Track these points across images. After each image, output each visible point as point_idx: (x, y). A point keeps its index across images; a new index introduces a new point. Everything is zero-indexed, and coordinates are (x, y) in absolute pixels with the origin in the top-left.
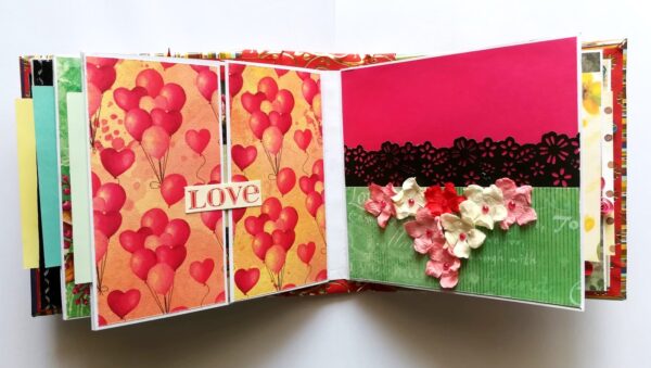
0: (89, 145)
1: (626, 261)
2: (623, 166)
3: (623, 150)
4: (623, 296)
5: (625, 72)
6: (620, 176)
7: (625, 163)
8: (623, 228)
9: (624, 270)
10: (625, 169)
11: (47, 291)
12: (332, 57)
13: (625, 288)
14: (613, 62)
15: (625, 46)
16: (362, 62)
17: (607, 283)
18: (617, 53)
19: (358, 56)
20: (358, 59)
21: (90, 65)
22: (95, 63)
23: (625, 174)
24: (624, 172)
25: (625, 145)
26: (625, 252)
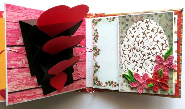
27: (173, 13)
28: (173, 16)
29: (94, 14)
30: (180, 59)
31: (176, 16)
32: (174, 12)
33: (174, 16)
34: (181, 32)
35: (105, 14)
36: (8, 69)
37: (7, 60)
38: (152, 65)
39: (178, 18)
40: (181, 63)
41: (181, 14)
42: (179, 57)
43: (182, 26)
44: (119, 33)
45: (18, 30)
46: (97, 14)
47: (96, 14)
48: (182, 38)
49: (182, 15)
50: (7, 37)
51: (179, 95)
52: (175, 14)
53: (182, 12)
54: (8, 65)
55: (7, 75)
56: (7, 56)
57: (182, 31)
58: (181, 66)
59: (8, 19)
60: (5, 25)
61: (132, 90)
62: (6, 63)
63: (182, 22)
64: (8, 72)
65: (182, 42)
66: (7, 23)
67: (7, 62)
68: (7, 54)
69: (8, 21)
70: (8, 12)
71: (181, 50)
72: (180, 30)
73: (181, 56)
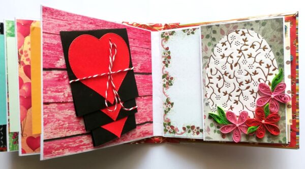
0: (18, 63)
1: (299, 128)
2: (297, 78)
3: (297, 70)
4: (298, 147)
5: (297, 29)
6: (295, 83)
8: (297, 111)
9: (298, 133)
11: (2, 138)
12: (148, 25)
13: (298, 143)
14: (291, 24)
16: (163, 27)
17: (288, 140)
18: (293, 19)
20: (161, 26)
21: (18, 24)
22: (21, 22)
24: (297, 81)
25: (297, 67)
26: (298, 124)
27: (282, 18)
28: (283, 23)
29: (163, 25)
30: (297, 88)
31: (288, 25)
32: (284, 17)
33: (285, 24)
34: (296, 48)
35: (180, 25)
36: (45, 103)
37: (44, 90)
38: (254, 99)
39: (291, 26)
40: (298, 95)
41: (295, 21)
42: (295, 86)
43: (297, 38)
44: (202, 51)
45: (58, 45)
46: (168, 24)
47: (166, 25)
48: (298, 57)
49: (297, 22)
50: (43, 56)
51: (297, 144)
52: (286, 21)
53: (297, 18)
54: (44, 98)
55: (42, 113)
56: (43, 84)
57: (298, 46)
58: (298, 100)
59: (46, 29)
60: (42, 38)
61: (224, 138)
62: (42, 95)
63: (297, 33)
64: (44, 109)
65: (298, 62)
66: (45, 34)
67: (44, 93)
68: (44, 81)
69: (45, 31)
70: (46, 18)
71: (297, 74)
72: (295, 44)
73: (297, 84)
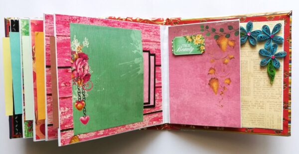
1: (290, 118)
2: (290, 72)
3: (290, 64)
4: (289, 135)
5: (291, 27)
6: (288, 77)
7: (291, 70)
8: (289, 101)
9: (290, 122)
10: (291, 74)
11: (16, 126)
12: (150, 20)
13: (290, 130)
14: (285, 22)
15: (291, 14)
16: (165, 21)
18: (287, 17)
19: (163, 19)
20: (163, 20)
23: (290, 76)
25: (290, 62)
26: (290, 113)
30: (289, 81)
31: (282, 22)
34: (289, 44)
35: (182, 19)
36: (48, 95)
37: (47, 83)
39: (285, 24)
40: (290, 87)
42: (288, 79)
43: (290, 35)
46: (170, 19)
47: (168, 19)
48: (291, 53)
49: (290, 20)
50: (46, 55)
53: (291, 16)
54: (47, 90)
55: (46, 103)
56: (47, 79)
57: (291, 42)
58: (291, 92)
59: (48, 33)
60: (45, 40)
62: (46, 88)
63: (291, 31)
64: (47, 99)
65: (291, 57)
66: (47, 37)
67: (47, 86)
68: (47, 76)
69: (48, 35)
70: (48, 24)
71: (289, 69)
72: (289, 41)
73: (290, 77)
